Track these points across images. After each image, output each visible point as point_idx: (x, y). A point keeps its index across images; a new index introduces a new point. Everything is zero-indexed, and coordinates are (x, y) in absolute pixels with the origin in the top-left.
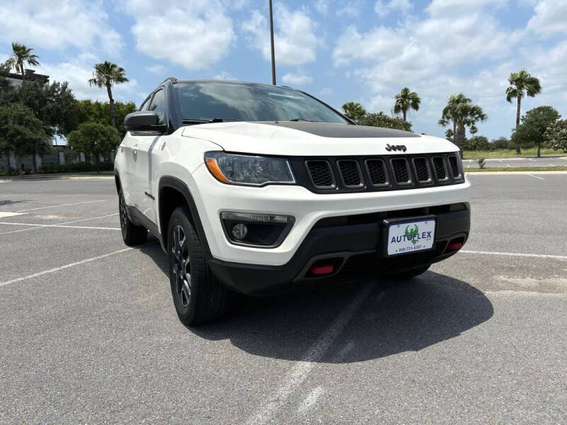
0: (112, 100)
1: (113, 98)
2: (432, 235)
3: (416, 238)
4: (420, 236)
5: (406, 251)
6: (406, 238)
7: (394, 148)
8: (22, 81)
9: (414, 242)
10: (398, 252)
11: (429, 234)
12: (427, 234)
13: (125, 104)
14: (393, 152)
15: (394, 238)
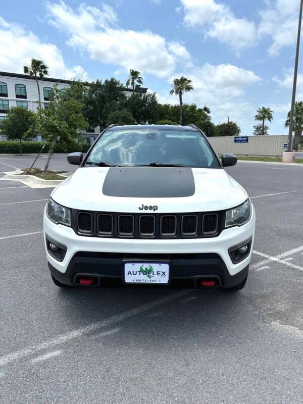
0: (181, 103)
1: (182, 102)
2: (167, 274)
3: (151, 274)
4: (155, 273)
5: (141, 282)
6: (141, 273)
7: (146, 208)
8: (132, 93)
9: (149, 277)
10: (135, 282)
11: (164, 273)
12: (162, 273)
13: (190, 105)
14: (144, 211)
15: (129, 272)
